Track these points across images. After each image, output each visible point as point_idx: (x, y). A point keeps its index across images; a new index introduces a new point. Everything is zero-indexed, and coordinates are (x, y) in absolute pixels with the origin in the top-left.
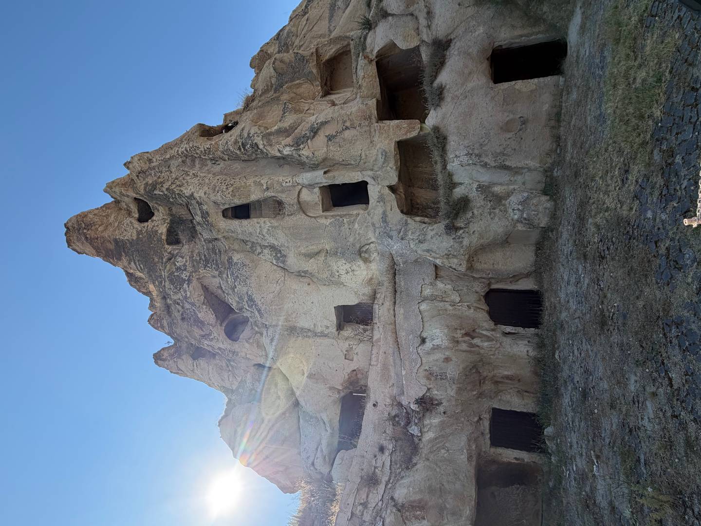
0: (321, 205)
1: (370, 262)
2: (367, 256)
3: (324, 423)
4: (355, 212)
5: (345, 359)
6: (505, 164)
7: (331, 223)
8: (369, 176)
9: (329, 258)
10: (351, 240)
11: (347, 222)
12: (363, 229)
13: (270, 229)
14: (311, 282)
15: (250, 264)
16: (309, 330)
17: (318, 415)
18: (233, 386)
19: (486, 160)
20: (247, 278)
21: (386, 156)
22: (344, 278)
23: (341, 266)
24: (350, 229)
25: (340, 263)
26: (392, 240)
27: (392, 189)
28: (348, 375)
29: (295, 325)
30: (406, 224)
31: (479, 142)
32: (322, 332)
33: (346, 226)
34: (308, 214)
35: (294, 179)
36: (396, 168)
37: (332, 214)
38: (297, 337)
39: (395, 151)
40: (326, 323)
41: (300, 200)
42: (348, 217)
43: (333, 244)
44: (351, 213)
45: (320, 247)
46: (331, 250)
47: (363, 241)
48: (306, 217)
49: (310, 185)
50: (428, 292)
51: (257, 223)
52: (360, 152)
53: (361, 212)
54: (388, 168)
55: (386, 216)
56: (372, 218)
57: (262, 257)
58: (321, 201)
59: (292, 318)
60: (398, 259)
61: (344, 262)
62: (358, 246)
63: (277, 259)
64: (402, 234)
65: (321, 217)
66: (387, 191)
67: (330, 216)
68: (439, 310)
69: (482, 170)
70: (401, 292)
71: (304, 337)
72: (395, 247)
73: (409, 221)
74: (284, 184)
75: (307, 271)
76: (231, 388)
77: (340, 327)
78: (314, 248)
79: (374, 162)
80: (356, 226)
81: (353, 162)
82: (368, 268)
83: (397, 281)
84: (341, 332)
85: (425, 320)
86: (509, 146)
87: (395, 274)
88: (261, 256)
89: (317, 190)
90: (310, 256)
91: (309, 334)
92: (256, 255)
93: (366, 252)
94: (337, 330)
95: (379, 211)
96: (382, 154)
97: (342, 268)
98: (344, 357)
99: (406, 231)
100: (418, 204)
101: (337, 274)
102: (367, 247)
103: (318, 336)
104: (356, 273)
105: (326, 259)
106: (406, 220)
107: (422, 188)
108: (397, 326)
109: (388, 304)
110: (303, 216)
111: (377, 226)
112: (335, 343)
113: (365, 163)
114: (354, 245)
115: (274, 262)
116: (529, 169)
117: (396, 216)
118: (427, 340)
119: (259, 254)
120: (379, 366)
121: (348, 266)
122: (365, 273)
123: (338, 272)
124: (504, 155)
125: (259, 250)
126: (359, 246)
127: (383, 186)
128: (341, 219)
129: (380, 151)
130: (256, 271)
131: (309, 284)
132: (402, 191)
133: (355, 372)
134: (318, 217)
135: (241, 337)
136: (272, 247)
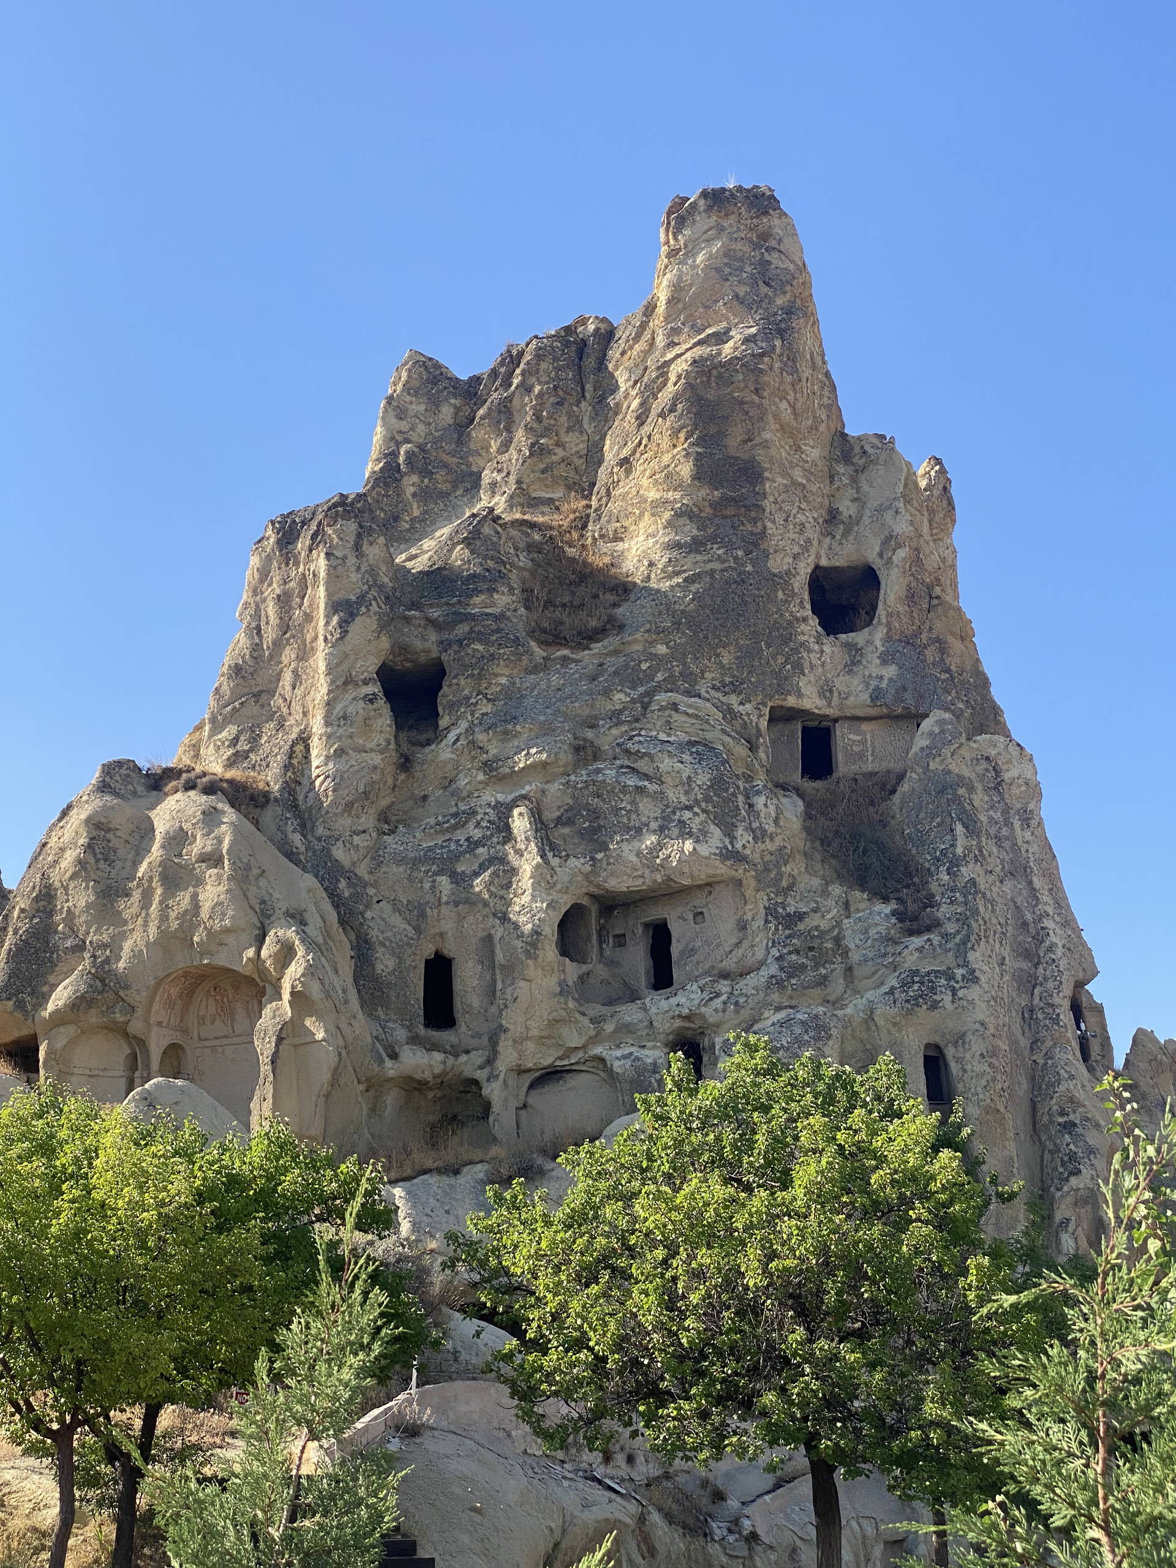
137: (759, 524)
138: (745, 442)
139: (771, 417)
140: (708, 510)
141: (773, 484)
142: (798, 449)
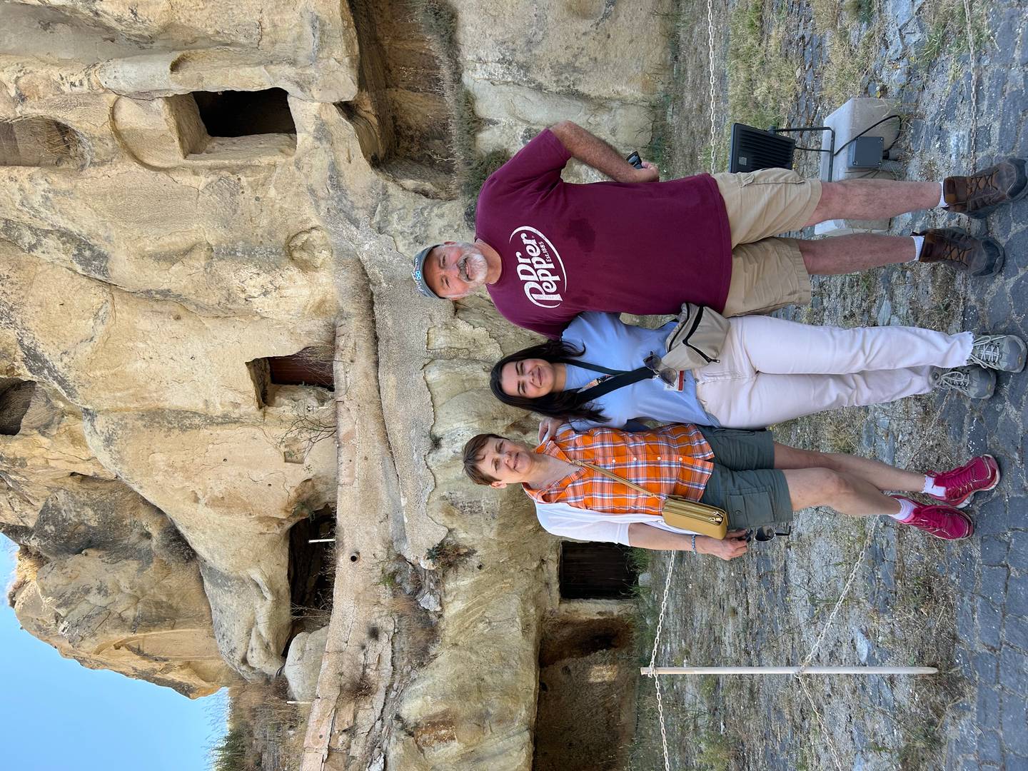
0: (177, 142)
1: (316, 268)
2: (305, 256)
3: (257, 585)
4: (265, 160)
5: (286, 461)
6: (577, 90)
7: (208, 186)
8: (288, 79)
9: (217, 264)
10: (264, 222)
11: (249, 183)
12: (288, 199)
13: (50, 195)
14: (182, 312)
15: (11, 274)
16: (195, 413)
17: (241, 573)
18: (25, 520)
19: (540, 79)
20: (11, 309)
21: (323, 32)
22: (259, 304)
23: (249, 280)
24: (257, 199)
25: (245, 274)
26: (358, 228)
27: (347, 109)
28: (296, 491)
29: (161, 405)
30: (386, 196)
31: (525, 35)
32: (225, 416)
33: (248, 192)
34: (147, 161)
35: (93, 78)
36: (352, 60)
37: (209, 163)
38: (170, 429)
39: (343, 19)
40: (230, 396)
41: (120, 127)
42: (249, 172)
43: (221, 232)
44: (256, 162)
45: (192, 238)
46: (219, 245)
47: (293, 225)
48: (143, 170)
49: (140, 93)
50: (441, 341)
51: (11, 179)
52: (257, 16)
53: (280, 159)
54: (332, 62)
55: (339, 174)
56: (307, 176)
57: (42, 256)
58: (175, 131)
59: (150, 392)
60: (375, 271)
61: (255, 270)
62: (282, 237)
63: (86, 263)
64: (377, 218)
65: (182, 169)
66: (335, 116)
67: (205, 167)
68: (463, 381)
69: (533, 97)
70: (388, 341)
71: (183, 429)
72: (367, 247)
73: (392, 189)
74: (66, 88)
75: (169, 291)
76: (21, 524)
77: (265, 399)
78: (174, 240)
79: (297, 43)
80: (272, 193)
81: (242, 40)
82: (311, 282)
83: (378, 316)
84: (270, 410)
85: (439, 401)
86: (585, 52)
87: (372, 303)
88: (37, 253)
89: (159, 105)
90: (170, 258)
91: (197, 421)
92: (23, 250)
93: (302, 248)
94: (260, 407)
95: (320, 162)
96: (314, 27)
97: (252, 283)
98: (282, 459)
99: (386, 213)
100: (409, 128)
101: (243, 296)
102: (305, 237)
103: (217, 424)
104: (284, 292)
105: (210, 265)
106: (385, 187)
107: (416, 90)
108: (386, 411)
109: (363, 361)
110: (135, 167)
111: (321, 194)
112: (259, 434)
113: (274, 43)
114: (271, 234)
115: (79, 269)
116: (624, 103)
117: (360, 175)
118: (443, 442)
119: (32, 248)
120: (356, 484)
121: (264, 279)
122: (306, 292)
123: (244, 291)
124: (575, 70)
125: (28, 238)
126: (285, 236)
127: (324, 103)
128: (233, 178)
129: (307, 16)
130: (33, 291)
131: (178, 318)
132: (370, 108)
133: (310, 483)
134: (174, 169)
135: (24, 422)
136: (65, 236)
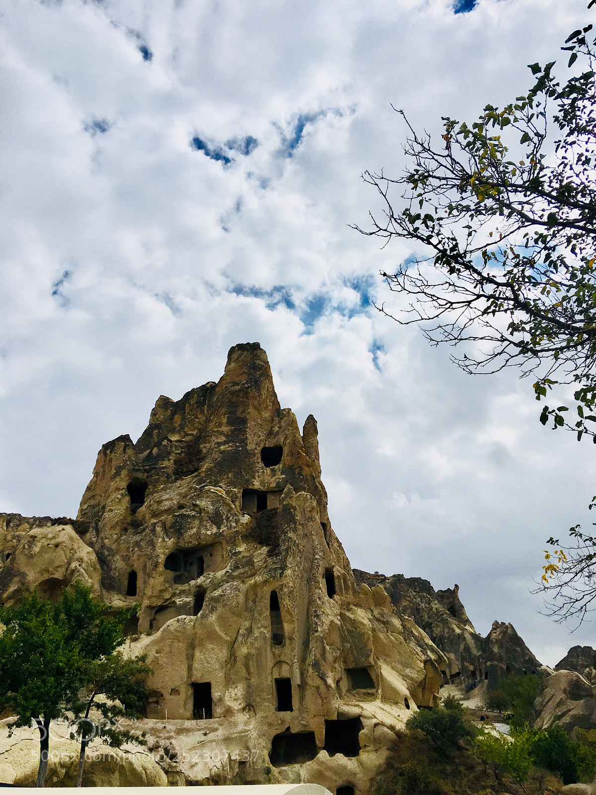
0: (279, 677)
1: (243, 713)
2: (247, 710)
4: (275, 702)
7: (268, 685)
8: (295, 713)
9: (245, 681)
10: (258, 699)
11: (269, 697)
12: (265, 708)
14: (227, 663)
16: (193, 659)
21: (306, 725)
22: (232, 691)
24: (265, 699)
25: (242, 690)
28: (159, 691)
29: (196, 650)
32: (192, 670)
34: (274, 668)
35: (296, 659)
36: (299, 732)
38: (187, 650)
39: (309, 731)
40: (199, 674)
41: (283, 663)
42: (272, 697)
43: (255, 685)
45: (253, 675)
46: (250, 683)
47: (257, 708)
49: (292, 672)
52: (309, 708)
53: (275, 707)
54: (299, 727)
55: (273, 725)
56: (272, 715)
58: (282, 677)
61: (243, 693)
65: (272, 678)
66: (287, 726)
67: (272, 684)
71: (187, 655)
74: (293, 652)
75: (235, 661)
77: (194, 685)
78: (252, 670)
79: (303, 718)
80: (267, 704)
81: (303, 703)
82: (238, 711)
84: (191, 686)
89: (289, 676)
90: (247, 667)
91: (190, 660)
93: (250, 710)
94: (192, 683)
95: (275, 720)
97: (239, 691)
98: (173, 687)
102: (253, 711)
103: (188, 667)
104: (235, 701)
105: (245, 678)
106: (270, 740)
107: (287, 743)
110: (273, 664)
111: (267, 719)
112: (184, 682)
113: (303, 711)
114: (254, 701)
117: (273, 733)
121: (240, 695)
122: (236, 708)
123: (236, 687)
126: (254, 705)
127: (290, 722)
128: (270, 693)
129: (309, 722)
132: (287, 736)
134: (272, 675)
135: (168, 571)
137: (245, 436)
138: (243, 412)
139: (251, 406)
140: (230, 433)
141: (250, 424)
142: (260, 414)
